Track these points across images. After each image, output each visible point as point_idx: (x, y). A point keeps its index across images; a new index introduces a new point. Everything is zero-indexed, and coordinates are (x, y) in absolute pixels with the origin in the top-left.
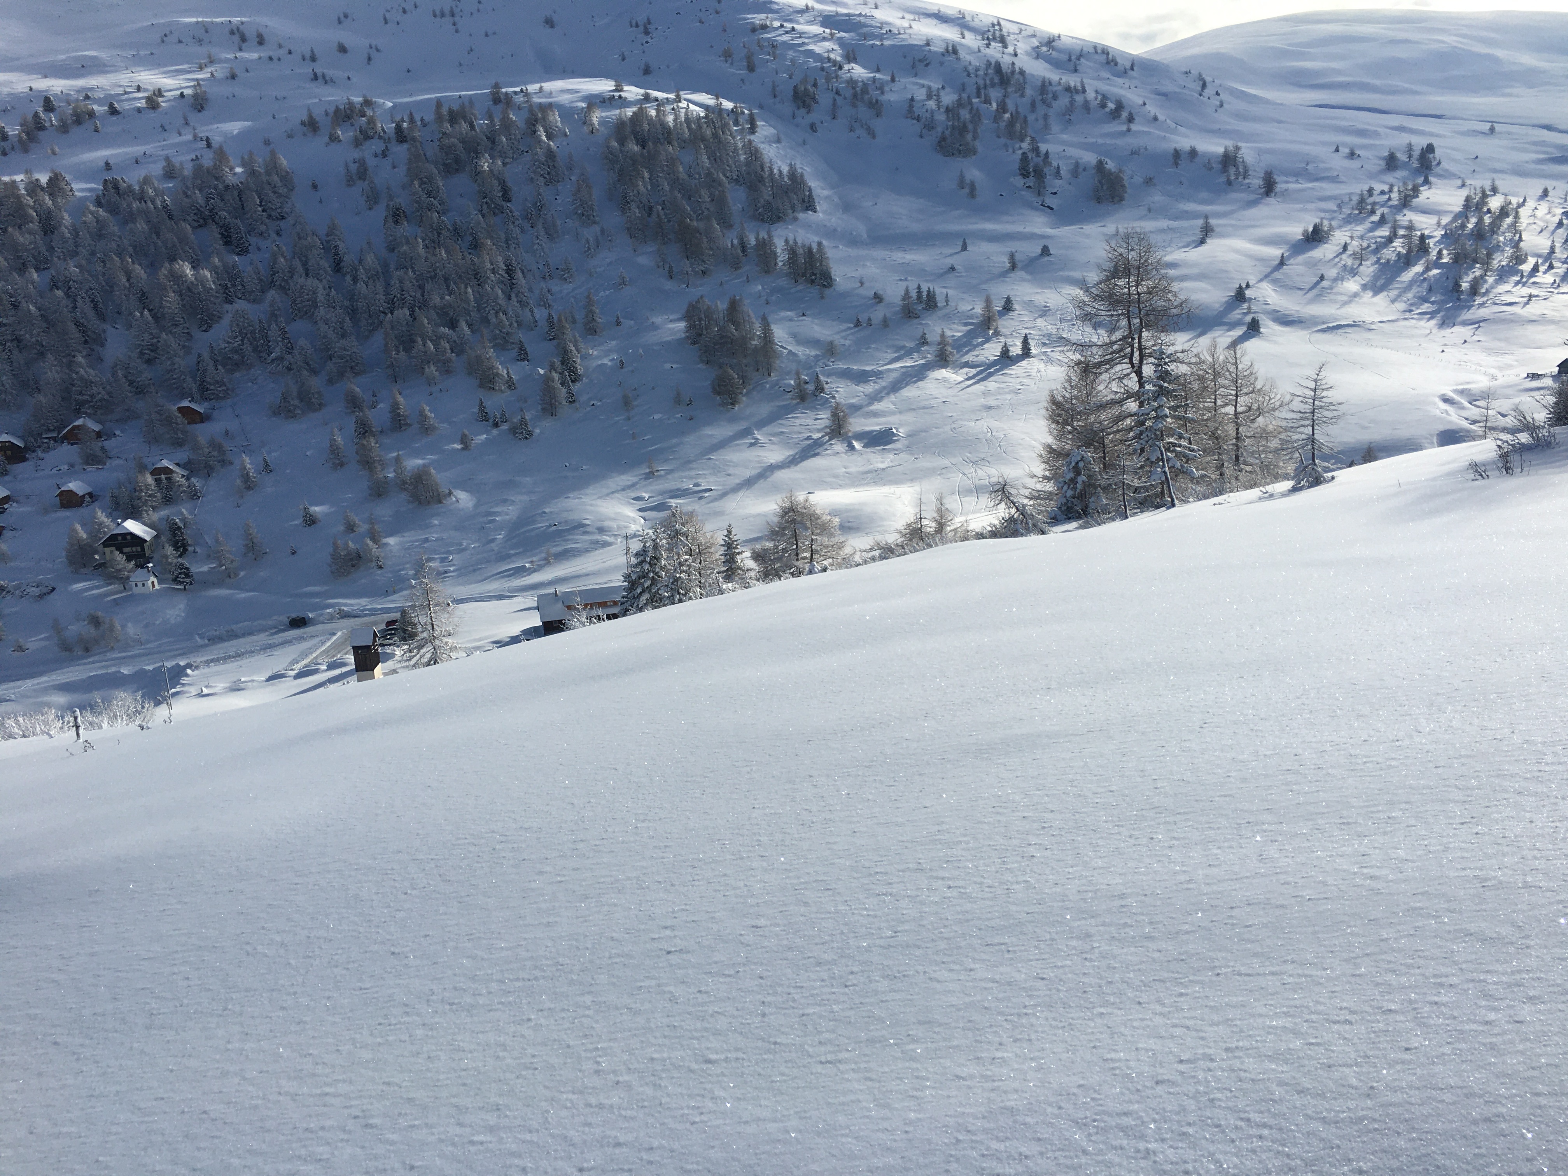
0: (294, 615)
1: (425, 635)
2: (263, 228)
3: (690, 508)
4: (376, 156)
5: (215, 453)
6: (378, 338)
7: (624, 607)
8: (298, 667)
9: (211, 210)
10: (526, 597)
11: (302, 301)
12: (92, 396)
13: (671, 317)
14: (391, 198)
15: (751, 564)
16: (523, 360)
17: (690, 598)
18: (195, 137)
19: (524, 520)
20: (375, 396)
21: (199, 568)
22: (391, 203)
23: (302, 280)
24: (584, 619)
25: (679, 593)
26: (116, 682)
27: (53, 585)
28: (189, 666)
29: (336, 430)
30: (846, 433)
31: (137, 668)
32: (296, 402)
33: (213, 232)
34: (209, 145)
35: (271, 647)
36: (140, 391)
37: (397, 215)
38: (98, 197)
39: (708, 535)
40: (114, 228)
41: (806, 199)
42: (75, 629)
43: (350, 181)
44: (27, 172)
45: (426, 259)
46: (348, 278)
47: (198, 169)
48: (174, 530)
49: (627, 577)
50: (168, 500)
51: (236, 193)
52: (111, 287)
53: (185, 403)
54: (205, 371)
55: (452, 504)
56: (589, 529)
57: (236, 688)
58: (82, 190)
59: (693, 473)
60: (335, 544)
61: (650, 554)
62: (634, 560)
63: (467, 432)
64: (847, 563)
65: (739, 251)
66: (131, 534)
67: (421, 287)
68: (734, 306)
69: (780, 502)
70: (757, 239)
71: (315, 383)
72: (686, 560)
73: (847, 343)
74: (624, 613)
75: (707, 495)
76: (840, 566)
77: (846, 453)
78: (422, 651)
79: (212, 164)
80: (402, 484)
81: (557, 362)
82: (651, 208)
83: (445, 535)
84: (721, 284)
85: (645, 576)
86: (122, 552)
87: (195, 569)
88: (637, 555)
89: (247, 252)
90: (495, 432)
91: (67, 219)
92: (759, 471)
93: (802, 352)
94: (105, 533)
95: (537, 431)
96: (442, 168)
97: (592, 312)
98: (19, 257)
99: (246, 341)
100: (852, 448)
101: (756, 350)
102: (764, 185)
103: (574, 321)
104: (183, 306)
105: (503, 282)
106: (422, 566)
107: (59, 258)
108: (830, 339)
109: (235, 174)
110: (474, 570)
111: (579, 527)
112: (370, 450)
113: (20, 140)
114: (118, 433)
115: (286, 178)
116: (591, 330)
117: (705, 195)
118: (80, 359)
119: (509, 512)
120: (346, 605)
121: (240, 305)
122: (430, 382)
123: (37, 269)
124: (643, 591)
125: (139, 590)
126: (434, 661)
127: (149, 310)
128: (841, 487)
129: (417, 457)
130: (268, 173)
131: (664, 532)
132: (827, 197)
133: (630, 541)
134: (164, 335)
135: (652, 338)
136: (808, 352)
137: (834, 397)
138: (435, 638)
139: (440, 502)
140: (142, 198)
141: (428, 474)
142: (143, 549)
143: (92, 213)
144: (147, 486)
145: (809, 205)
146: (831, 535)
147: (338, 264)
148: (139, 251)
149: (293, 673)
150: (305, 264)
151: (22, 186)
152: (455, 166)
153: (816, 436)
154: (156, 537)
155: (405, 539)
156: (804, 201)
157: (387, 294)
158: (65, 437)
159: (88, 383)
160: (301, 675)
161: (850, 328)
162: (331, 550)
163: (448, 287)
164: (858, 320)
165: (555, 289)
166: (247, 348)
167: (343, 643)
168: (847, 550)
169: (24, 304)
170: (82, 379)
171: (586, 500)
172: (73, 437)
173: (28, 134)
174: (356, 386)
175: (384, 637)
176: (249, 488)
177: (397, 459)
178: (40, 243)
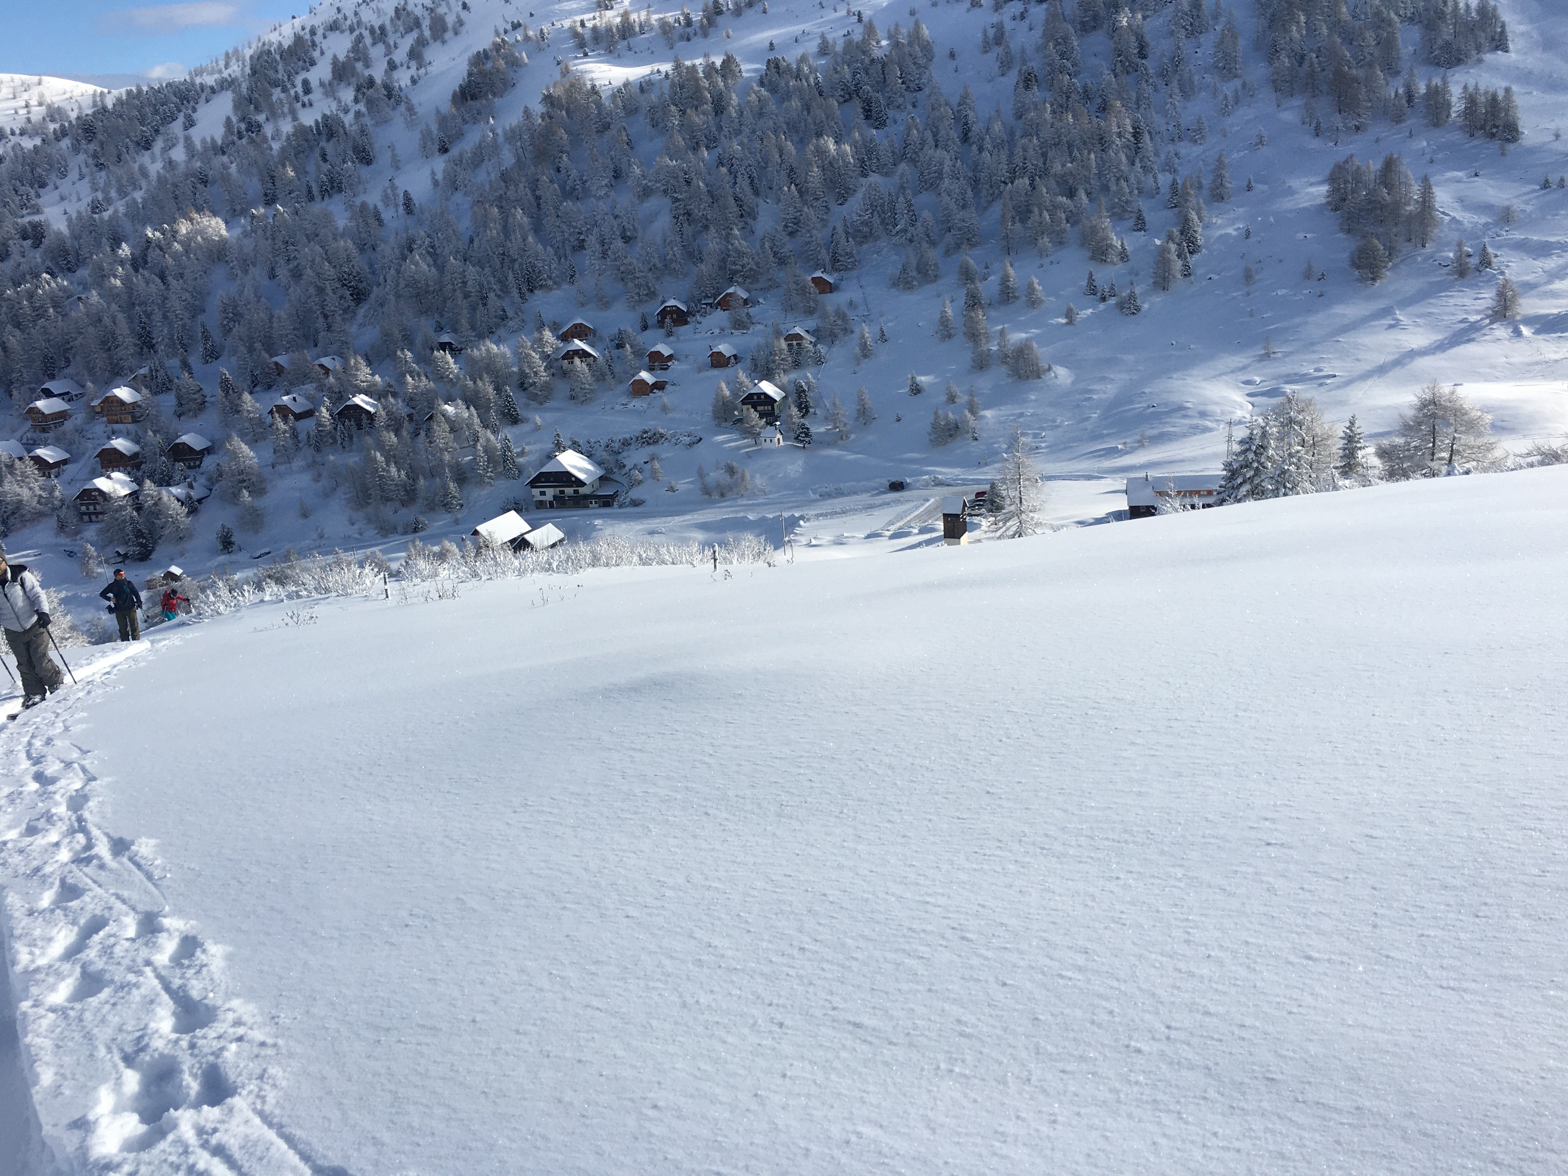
0: (893, 480)
1: (1013, 508)
2: (901, 100)
3: (1308, 395)
4: (1014, 18)
5: (839, 322)
6: (997, 209)
7: (1221, 496)
8: (893, 528)
9: (856, 85)
10: (1114, 479)
11: (929, 173)
12: (743, 266)
13: (1312, 180)
14: (1024, 62)
15: (1376, 461)
16: (1140, 230)
17: (1298, 493)
18: (849, 12)
19: (1124, 398)
20: (987, 268)
21: (818, 429)
22: (1024, 68)
23: (931, 152)
24: (1177, 505)
25: (1285, 487)
26: (741, 525)
27: (700, 434)
28: (802, 518)
29: (947, 302)
30: (1514, 316)
31: (760, 516)
32: (914, 274)
33: (857, 106)
34: (860, 20)
35: (871, 507)
36: (782, 261)
37: (1028, 80)
38: (761, 76)
39: (1326, 427)
40: (772, 107)
41: (1497, 37)
42: (717, 476)
43: (986, 47)
44: (706, 56)
45: (1052, 126)
46: (974, 148)
47: (849, 45)
48: (800, 392)
49: (1228, 466)
50: (797, 365)
51: (880, 66)
52: (766, 163)
53: (818, 274)
54: (837, 243)
55: (1051, 379)
56: (1190, 413)
57: (839, 542)
58: (748, 71)
59: (1315, 356)
60: (936, 413)
61: (1257, 442)
62: (1236, 448)
63: (1072, 306)
64: (1496, 466)
65: (1404, 101)
66: (765, 394)
67: (1044, 155)
68: (1389, 166)
69: (1419, 393)
70: (1428, 86)
71: (933, 255)
72: (1298, 452)
73: (1529, 208)
74: (1221, 502)
75: (1329, 381)
76: (1485, 470)
77: (1509, 340)
78: (1008, 524)
79: (861, 38)
80: (1004, 358)
81: (1176, 232)
82: (1303, 57)
83: (1040, 411)
84: (1377, 141)
85: (1247, 466)
86: (756, 410)
87: (814, 430)
88: (1241, 442)
89: (885, 125)
90: (1102, 306)
91: (735, 99)
92: (1396, 356)
93: (1467, 218)
94: (744, 392)
95: (1146, 306)
96: (1079, 26)
97: (1221, 176)
98: (694, 137)
99: (875, 213)
100: (1518, 333)
101: (1410, 217)
102: (1445, 22)
103: (1200, 187)
104: (825, 180)
105: (1128, 146)
106: (1016, 440)
107: (725, 136)
108: (1508, 203)
109: (881, 47)
110: (1065, 449)
111: (1180, 409)
112: (977, 323)
113: (702, 26)
114: (761, 300)
115: (927, 49)
116: (1218, 195)
117: (1370, 37)
118: (736, 232)
119: (1106, 391)
120: (940, 473)
121: (874, 178)
122: (1042, 254)
123: (708, 148)
124: (1244, 482)
125: (767, 445)
126: (1019, 534)
127: (796, 185)
128: (1497, 379)
129: (1020, 330)
130: (910, 44)
131: (1276, 420)
132: (1523, 34)
133: (1234, 428)
134: (806, 209)
135: (1287, 204)
136: (1476, 218)
137: (1502, 273)
138: (1022, 512)
139: (1039, 377)
140: (798, 76)
141: (1030, 348)
142: (773, 409)
143: (755, 93)
144: (781, 350)
145: (1500, 43)
146: (1480, 434)
147: (966, 134)
148: (792, 128)
149: (888, 533)
150: (935, 135)
151: (700, 70)
152: (1092, 24)
153: (1473, 318)
154: (785, 398)
155: (1001, 413)
156: (1493, 39)
157: (1010, 162)
158: (719, 303)
159: (741, 254)
160: (895, 536)
161: (1534, 191)
162: (932, 419)
163: (1071, 154)
164: (1547, 181)
165: (1183, 152)
166: (876, 220)
167: (936, 509)
168: (1498, 453)
169: (695, 181)
170: (736, 250)
171: (1190, 381)
172: (725, 304)
173: (708, 20)
174: (971, 258)
175: (972, 507)
176: (865, 356)
177: (1002, 333)
178: (712, 122)
